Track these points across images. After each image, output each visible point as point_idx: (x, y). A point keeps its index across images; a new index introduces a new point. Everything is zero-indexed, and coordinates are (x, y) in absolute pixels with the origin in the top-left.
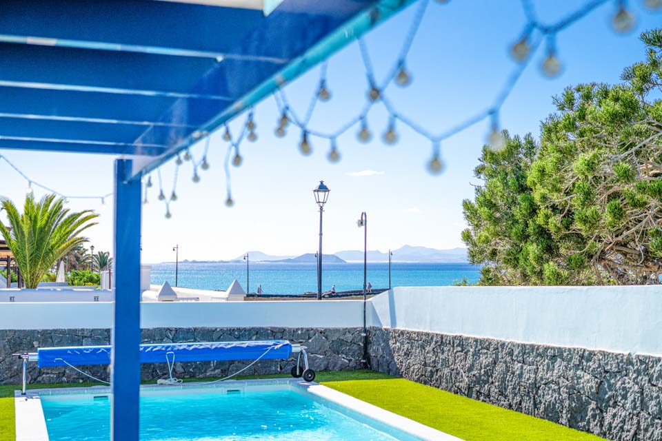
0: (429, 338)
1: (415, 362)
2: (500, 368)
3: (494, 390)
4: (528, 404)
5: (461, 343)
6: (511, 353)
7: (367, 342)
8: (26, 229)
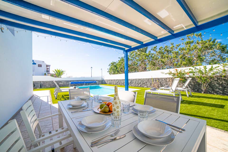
0: (110, 80)
1: (108, 82)
2: (119, 82)
3: (118, 84)
4: (123, 85)
5: (115, 80)
6: (121, 80)
7: (102, 81)
8: (58, 72)
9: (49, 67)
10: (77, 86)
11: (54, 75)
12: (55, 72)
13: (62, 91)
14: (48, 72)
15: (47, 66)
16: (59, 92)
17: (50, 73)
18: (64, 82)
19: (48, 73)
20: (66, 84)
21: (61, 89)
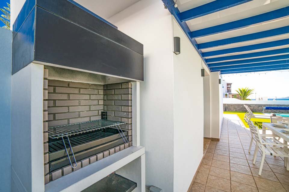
9: (231, 85)
10: (278, 114)
11: (237, 96)
12: (239, 92)
13: (256, 117)
14: (230, 92)
15: (228, 84)
16: (252, 118)
17: (232, 93)
18: (254, 106)
19: (229, 94)
20: (256, 109)
21: (255, 114)
